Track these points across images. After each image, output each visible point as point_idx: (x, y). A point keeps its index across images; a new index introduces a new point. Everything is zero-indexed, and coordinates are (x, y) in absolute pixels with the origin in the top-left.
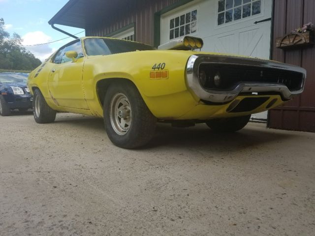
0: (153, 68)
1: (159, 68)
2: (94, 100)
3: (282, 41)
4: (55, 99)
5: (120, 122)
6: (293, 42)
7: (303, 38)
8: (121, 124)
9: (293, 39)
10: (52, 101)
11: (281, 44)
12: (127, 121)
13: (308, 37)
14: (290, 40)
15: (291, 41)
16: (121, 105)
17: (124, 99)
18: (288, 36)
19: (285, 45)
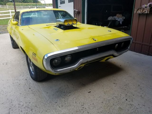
1: (34, 56)
3: (137, 11)
6: (142, 12)
7: (147, 11)
9: (142, 10)
11: (137, 12)
13: (149, 10)
15: (141, 11)
18: (140, 8)
19: (139, 13)
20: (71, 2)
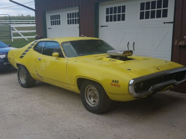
1: (115, 82)
2: (74, 85)
3: (178, 42)
4: (40, 76)
5: (91, 99)
6: (184, 44)
8: (91, 100)
10: (38, 77)
11: (178, 43)
12: (94, 99)
14: (182, 42)
15: (184, 43)
16: (91, 90)
17: (93, 88)
18: (182, 40)
19: (180, 45)
20: (76, 23)
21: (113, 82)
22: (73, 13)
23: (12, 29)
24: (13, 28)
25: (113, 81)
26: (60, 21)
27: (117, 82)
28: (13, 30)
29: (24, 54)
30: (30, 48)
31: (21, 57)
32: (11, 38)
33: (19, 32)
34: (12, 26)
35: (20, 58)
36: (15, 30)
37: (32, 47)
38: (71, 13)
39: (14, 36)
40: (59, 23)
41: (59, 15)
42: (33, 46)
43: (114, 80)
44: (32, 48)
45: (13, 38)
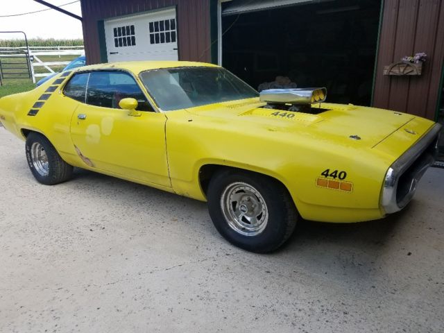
0: (323, 174)
1: (335, 177)
4: (87, 158)
6: (403, 72)
7: (415, 70)
9: (403, 68)
13: (420, 69)
18: (399, 64)
19: (395, 74)
21: (327, 175)
22: (162, 22)
23: (32, 58)
24: (32, 56)
25: (326, 173)
26: (133, 38)
27: (340, 175)
28: (34, 61)
29: (38, 105)
30: (52, 89)
31: (33, 113)
32: (31, 76)
33: (46, 65)
34: (31, 54)
35: (29, 115)
36: (37, 62)
37: (57, 87)
38: (157, 22)
39: (36, 72)
40: (132, 42)
41: (133, 27)
42: (60, 86)
43: (328, 171)
44: (58, 90)
45: (35, 75)
